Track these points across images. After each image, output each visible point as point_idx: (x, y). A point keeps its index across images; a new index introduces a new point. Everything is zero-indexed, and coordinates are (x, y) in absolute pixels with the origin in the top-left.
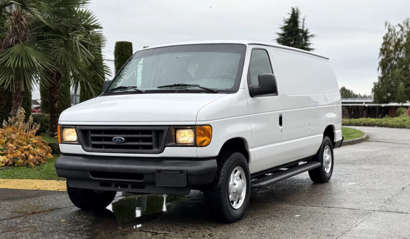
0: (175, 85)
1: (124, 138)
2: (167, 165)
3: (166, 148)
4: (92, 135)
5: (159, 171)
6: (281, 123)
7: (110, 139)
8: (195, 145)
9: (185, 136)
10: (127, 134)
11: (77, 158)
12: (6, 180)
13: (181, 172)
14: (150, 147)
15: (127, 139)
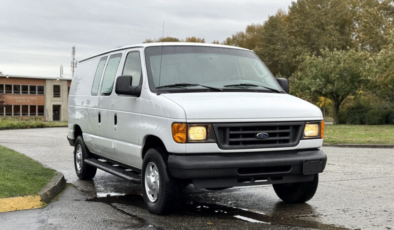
1: (268, 133)
3: (302, 141)
4: (231, 132)
7: (254, 135)
8: (320, 137)
11: (209, 156)
13: (321, 160)
14: (287, 141)
15: (271, 135)
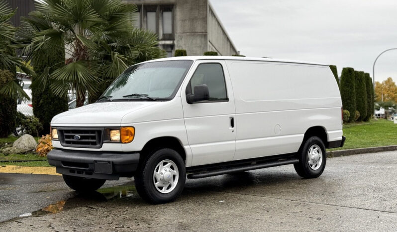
0: (133, 95)
1: (80, 136)
2: (103, 157)
3: (104, 144)
4: (65, 134)
5: (96, 161)
6: (232, 125)
7: (73, 137)
8: (121, 142)
9: (115, 136)
10: (82, 133)
12: (49, 168)
13: (109, 162)
15: (82, 137)
